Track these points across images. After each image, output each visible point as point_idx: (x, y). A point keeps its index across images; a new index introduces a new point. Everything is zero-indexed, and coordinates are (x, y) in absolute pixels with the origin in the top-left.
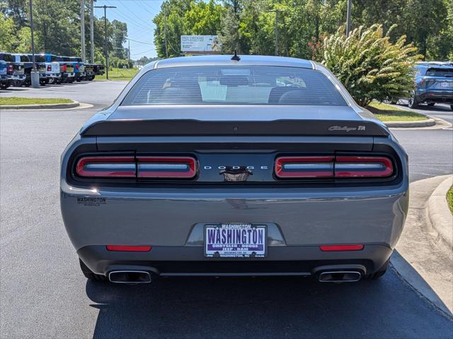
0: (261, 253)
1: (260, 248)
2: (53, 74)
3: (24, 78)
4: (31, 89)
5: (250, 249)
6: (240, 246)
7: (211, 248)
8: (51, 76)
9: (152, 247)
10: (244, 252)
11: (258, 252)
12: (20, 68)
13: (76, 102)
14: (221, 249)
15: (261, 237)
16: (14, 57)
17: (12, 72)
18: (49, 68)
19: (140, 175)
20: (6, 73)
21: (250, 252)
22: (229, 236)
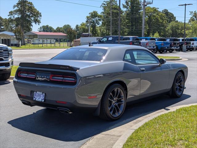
0: (43, 101)
2: (195, 46)
3: (179, 48)
4: (181, 53)
5: (41, 99)
7: (35, 98)
8: (194, 47)
12: (177, 44)
13: (181, 58)
15: (44, 96)
16: (179, 39)
17: (173, 46)
18: (193, 44)
20: (169, 46)
22: (38, 95)
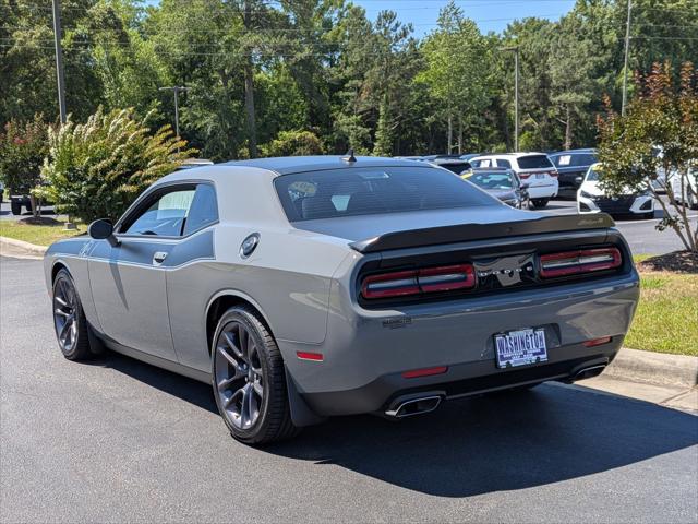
0: (544, 357)
1: (542, 352)
5: (535, 354)
6: (525, 353)
7: (502, 358)
9: (447, 367)
10: (530, 359)
11: (541, 356)
14: (510, 358)
15: (541, 340)
19: (425, 289)
21: (535, 358)
22: (516, 344)
